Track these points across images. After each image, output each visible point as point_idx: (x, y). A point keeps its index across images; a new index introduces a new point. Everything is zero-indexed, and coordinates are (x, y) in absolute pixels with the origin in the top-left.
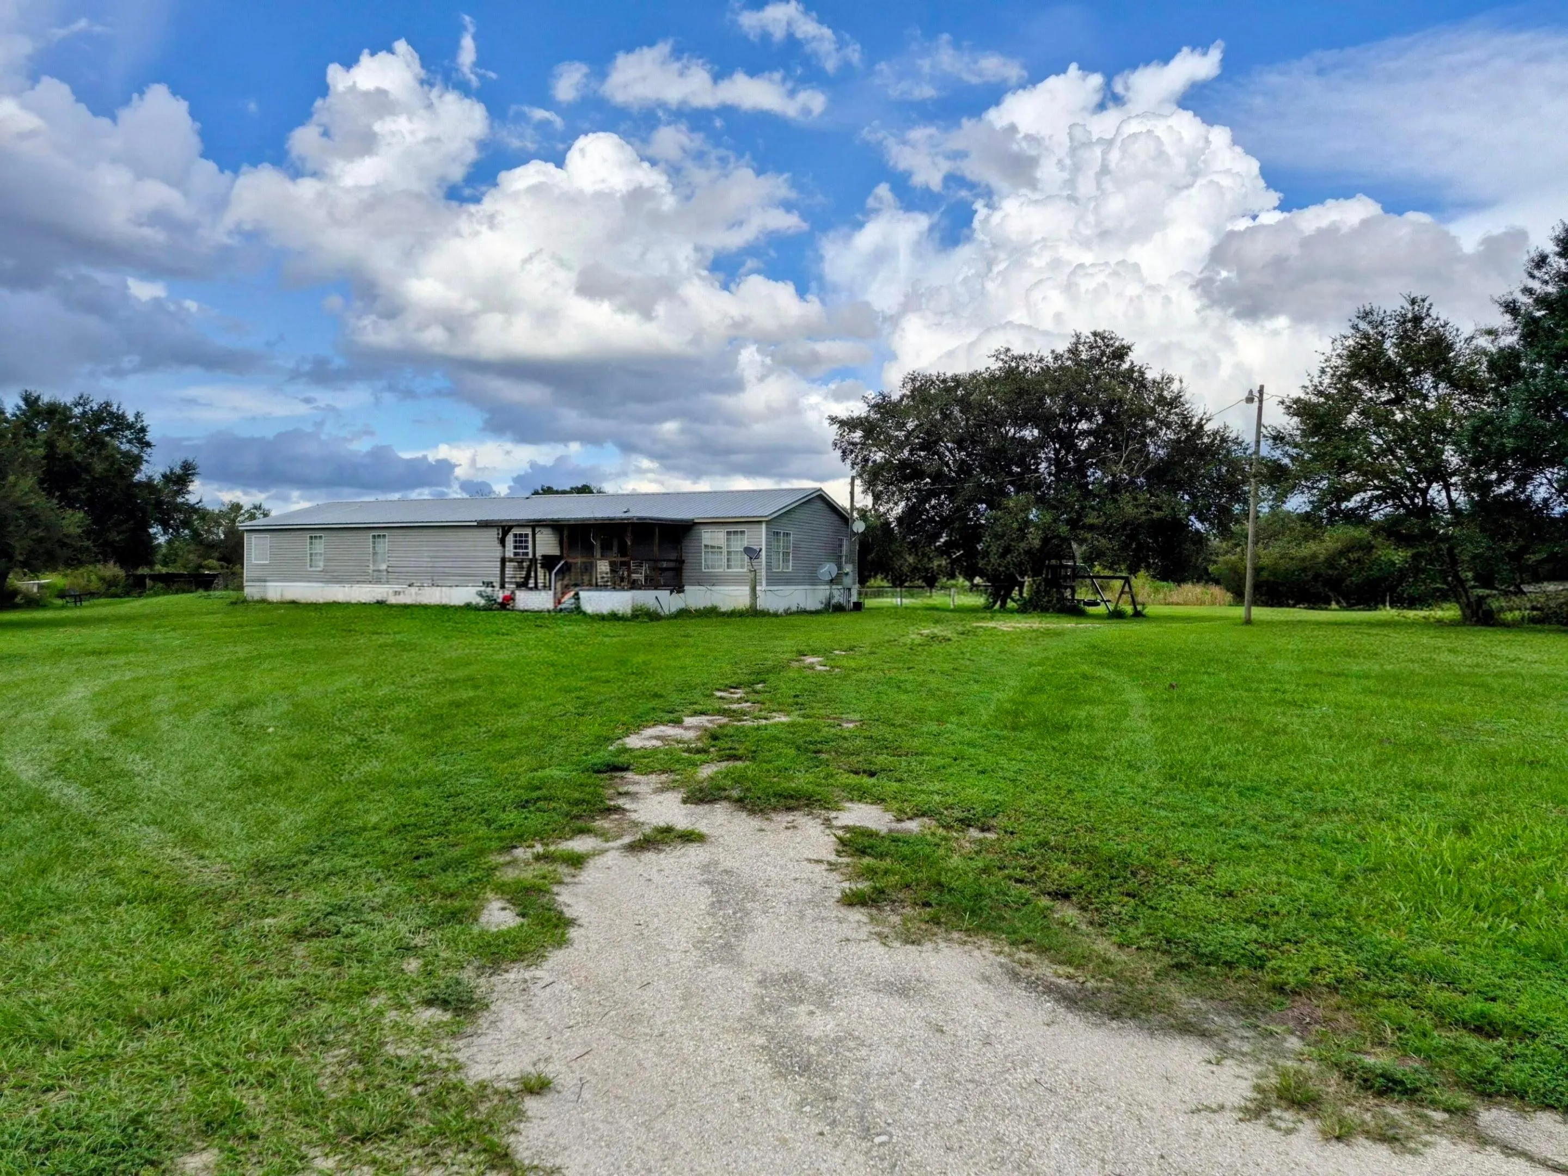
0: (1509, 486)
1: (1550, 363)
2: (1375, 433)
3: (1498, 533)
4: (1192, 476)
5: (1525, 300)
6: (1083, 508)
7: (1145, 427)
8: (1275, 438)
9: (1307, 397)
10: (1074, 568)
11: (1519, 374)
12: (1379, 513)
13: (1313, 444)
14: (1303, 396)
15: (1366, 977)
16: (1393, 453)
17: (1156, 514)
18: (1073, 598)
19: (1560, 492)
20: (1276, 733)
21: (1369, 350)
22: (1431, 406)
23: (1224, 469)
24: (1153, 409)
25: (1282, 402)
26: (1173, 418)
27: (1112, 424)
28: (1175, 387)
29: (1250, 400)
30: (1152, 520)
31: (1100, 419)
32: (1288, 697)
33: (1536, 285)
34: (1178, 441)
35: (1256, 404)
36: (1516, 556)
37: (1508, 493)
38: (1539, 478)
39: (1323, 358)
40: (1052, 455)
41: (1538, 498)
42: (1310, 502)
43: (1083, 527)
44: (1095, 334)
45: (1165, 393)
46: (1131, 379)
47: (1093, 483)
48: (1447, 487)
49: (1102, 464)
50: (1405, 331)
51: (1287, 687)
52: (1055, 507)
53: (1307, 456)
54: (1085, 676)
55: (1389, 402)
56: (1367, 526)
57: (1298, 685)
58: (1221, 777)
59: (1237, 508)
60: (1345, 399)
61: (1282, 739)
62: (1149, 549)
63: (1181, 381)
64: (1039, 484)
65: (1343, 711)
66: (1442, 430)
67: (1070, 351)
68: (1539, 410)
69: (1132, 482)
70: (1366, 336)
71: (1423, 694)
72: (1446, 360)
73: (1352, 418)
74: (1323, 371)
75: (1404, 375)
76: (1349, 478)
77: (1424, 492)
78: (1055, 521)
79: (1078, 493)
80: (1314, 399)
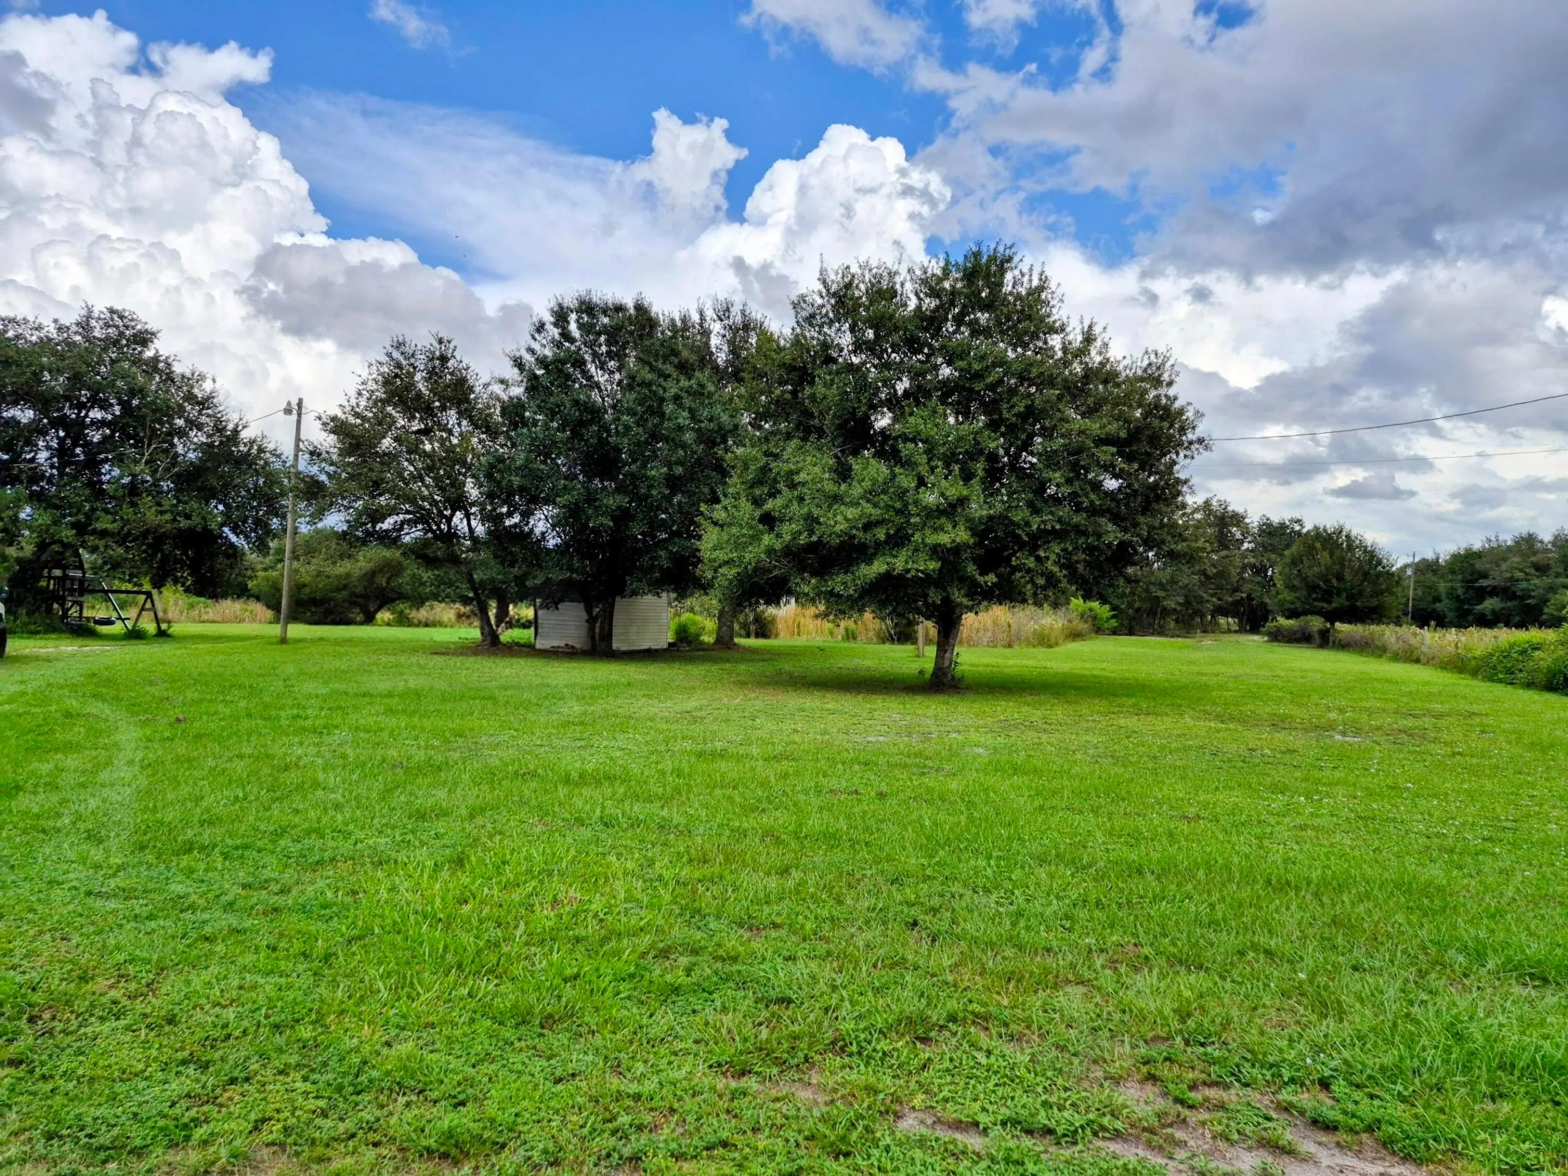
0: (516, 519)
1: (546, 415)
2: (407, 460)
3: (506, 559)
4: (226, 485)
5: (528, 358)
6: (93, 510)
7: (171, 424)
8: (312, 453)
9: (343, 417)
10: (82, 581)
11: (525, 423)
12: (411, 535)
13: (349, 464)
14: (340, 415)
15: (324, 1114)
16: (422, 481)
17: (184, 524)
18: (81, 617)
19: (554, 526)
20: (287, 768)
21: (402, 380)
22: (455, 441)
23: (261, 481)
24: (181, 407)
25: (320, 418)
26: (203, 419)
27: (131, 416)
28: (208, 386)
29: (288, 411)
30: (180, 530)
31: (117, 410)
32: (309, 723)
33: (536, 346)
34: (211, 445)
35: (294, 417)
36: (521, 580)
37: (515, 525)
38: (539, 515)
39: (360, 380)
40: (54, 444)
41: (538, 531)
42: (348, 522)
43: (94, 532)
44: (112, 311)
45: (196, 391)
46: (156, 369)
47: (109, 482)
48: (468, 516)
49: (120, 460)
50: (434, 368)
51: (309, 712)
52: (57, 507)
53: (344, 475)
54: (68, 715)
55: (419, 432)
56: (398, 548)
57: (322, 709)
58: (206, 836)
59: (275, 523)
60: (380, 424)
61: (292, 777)
62: (177, 561)
63: (214, 381)
64: (36, 476)
65: (362, 734)
66: (464, 463)
67: (78, 324)
68: (539, 455)
69: (155, 484)
70: (399, 366)
71: (438, 711)
72: (468, 401)
73: (387, 443)
74: (360, 394)
75: (432, 409)
76: (383, 500)
77: (449, 520)
78: (56, 523)
79: (87, 492)
80: (352, 420)
